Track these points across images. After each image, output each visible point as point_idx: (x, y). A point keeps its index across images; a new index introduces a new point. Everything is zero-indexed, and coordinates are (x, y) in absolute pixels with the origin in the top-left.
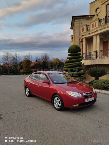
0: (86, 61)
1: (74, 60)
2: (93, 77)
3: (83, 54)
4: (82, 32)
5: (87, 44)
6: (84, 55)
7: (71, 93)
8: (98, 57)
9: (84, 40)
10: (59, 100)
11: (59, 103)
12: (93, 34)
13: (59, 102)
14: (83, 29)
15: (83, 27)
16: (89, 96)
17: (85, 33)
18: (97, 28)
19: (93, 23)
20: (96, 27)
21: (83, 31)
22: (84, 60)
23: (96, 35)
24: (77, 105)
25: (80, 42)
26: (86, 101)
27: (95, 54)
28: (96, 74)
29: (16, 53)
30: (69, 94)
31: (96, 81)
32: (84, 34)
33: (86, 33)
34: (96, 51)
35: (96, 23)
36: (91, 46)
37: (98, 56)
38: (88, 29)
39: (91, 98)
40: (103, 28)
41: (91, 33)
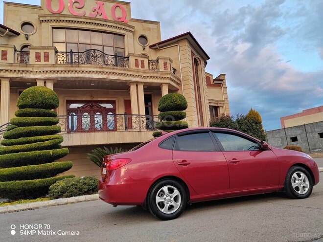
14: (4, 53)
15: (4, 49)
17: (10, 65)
18: (53, 65)
19: (37, 51)
20: (47, 63)
21: (4, 58)
23: (45, 80)
32: (9, 68)
33: (18, 69)
35: (46, 54)
38: (20, 59)
40: (69, 69)
41: (31, 72)
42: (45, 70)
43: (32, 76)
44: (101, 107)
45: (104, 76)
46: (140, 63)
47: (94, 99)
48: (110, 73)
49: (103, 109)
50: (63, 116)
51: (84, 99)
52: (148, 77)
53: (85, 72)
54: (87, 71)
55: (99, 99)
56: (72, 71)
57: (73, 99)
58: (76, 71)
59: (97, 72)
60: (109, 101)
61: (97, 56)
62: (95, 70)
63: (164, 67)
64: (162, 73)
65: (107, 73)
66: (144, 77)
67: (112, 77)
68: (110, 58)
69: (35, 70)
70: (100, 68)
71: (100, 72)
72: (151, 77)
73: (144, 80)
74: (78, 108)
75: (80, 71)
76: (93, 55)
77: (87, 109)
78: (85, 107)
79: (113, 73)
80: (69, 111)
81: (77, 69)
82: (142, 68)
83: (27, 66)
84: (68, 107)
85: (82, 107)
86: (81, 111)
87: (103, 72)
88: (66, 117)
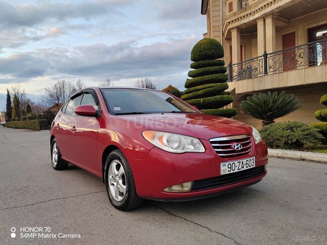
0: (240, 82)
1: (206, 77)
2: (258, 118)
3: (231, 65)
4: (228, 14)
5: (241, 46)
6: (235, 69)
7: (161, 139)
8: (271, 70)
9: (234, 34)
10: (122, 169)
11: (121, 181)
12: (257, 16)
13: (123, 177)
14: (231, 5)
15: (230, 1)
16: (234, 151)
17: (235, 14)
21: (231, 10)
22: (234, 82)
23: (264, 17)
24: (187, 186)
25: (225, 41)
26: (225, 169)
27: (262, 63)
28: (267, 110)
29: (80, 81)
30: (156, 143)
31: (267, 126)
32: (234, 18)
33: (239, 16)
34: (265, 55)
36: (253, 49)
37: (270, 68)
38: (244, 3)
39: (245, 161)
41: (250, 13)
42: (260, 6)
43: (252, 18)
69: (253, 10)
74: (324, 34)
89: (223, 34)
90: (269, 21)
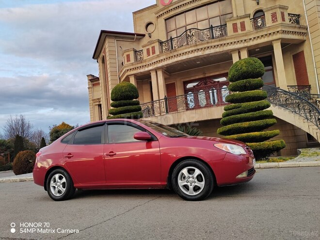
4: (126, 63)
9: (132, 80)
12: (151, 68)
14: (128, 56)
15: (127, 53)
17: (132, 64)
18: (158, 56)
19: (147, 47)
20: (154, 55)
21: (128, 60)
23: (156, 70)
32: (132, 67)
33: (137, 66)
34: (166, 99)
35: (153, 48)
38: (139, 57)
40: (169, 56)
41: (145, 66)
42: (153, 61)
43: (146, 69)
44: (215, 82)
45: (200, 53)
46: (239, 26)
47: (207, 75)
48: (205, 48)
49: (217, 83)
50: (181, 96)
51: (197, 77)
52: (250, 39)
53: (182, 54)
54: (183, 53)
55: (211, 75)
56: (172, 57)
57: (187, 80)
58: (175, 56)
59: (192, 51)
60: (220, 74)
61: (192, 34)
62: (190, 49)
63: (273, 20)
64: (269, 28)
65: (202, 49)
66: (245, 40)
67: (207, 52)
68: (206, 33)
69: (147, 63)
70: (194, 46)
71: (195, 50)
72: (254, 38)
73: (246, 44)
74: (194, 86)
75: (177, 55)
76: (189, 35)
77: (201, 86)
78: (199, 85)
79: (208, 48)
80: (186, 91)
81: (175, 54)
82: (242, 31)
83: (142, 62)
84: (185, 87)
85: (197, 85)
86: (196, 89)
87: (198, 50)
88: (184, 96)
89: (120, 79)
90: (160, 73)
